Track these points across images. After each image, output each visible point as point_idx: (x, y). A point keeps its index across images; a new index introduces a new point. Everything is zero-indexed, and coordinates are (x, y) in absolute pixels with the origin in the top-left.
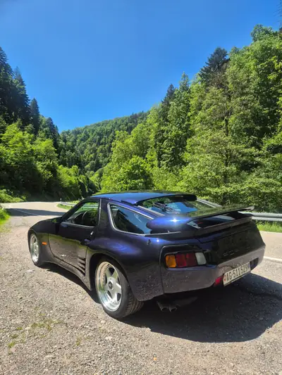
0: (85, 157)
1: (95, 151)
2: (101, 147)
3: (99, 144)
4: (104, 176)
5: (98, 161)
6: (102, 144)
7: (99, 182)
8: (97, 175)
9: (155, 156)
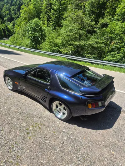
0: (4, 12)
1: (9, 9)
2: (13, 7)
3: (11, 5)
4: (16, 26)
5: (11, 16)
6: (13, 5)
7: (13, 29)
8: (11, 25)
9: (45, 19)
